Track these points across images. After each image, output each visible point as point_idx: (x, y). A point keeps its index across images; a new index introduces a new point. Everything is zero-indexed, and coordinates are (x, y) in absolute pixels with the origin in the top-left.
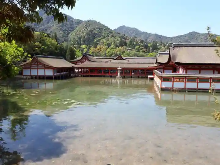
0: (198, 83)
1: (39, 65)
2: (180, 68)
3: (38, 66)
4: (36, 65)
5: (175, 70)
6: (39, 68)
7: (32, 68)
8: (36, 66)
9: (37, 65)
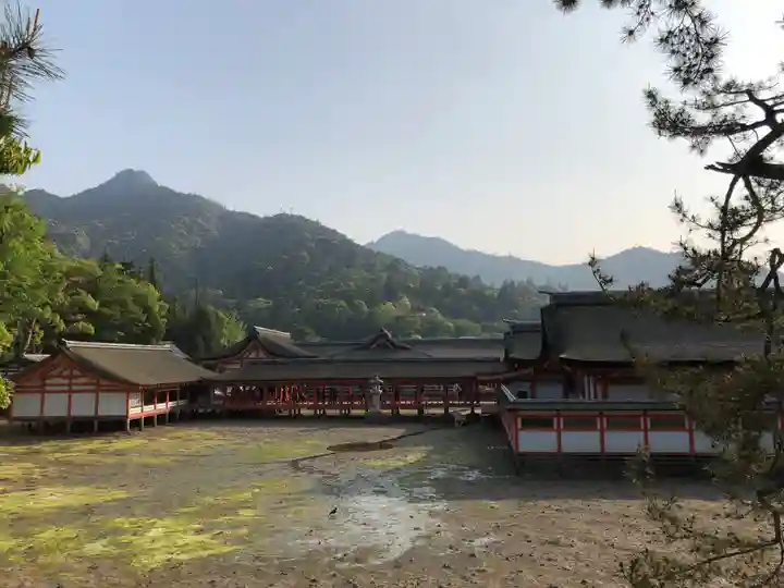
0: (646, 430)
1: (76, 377)
2: (586, 379)
3: (74, 381)
4: (64, 378)
5: (571, 386)
6: (74, 388)
7: (48, 388)
8: (66, 381)
9: (71, 377)
